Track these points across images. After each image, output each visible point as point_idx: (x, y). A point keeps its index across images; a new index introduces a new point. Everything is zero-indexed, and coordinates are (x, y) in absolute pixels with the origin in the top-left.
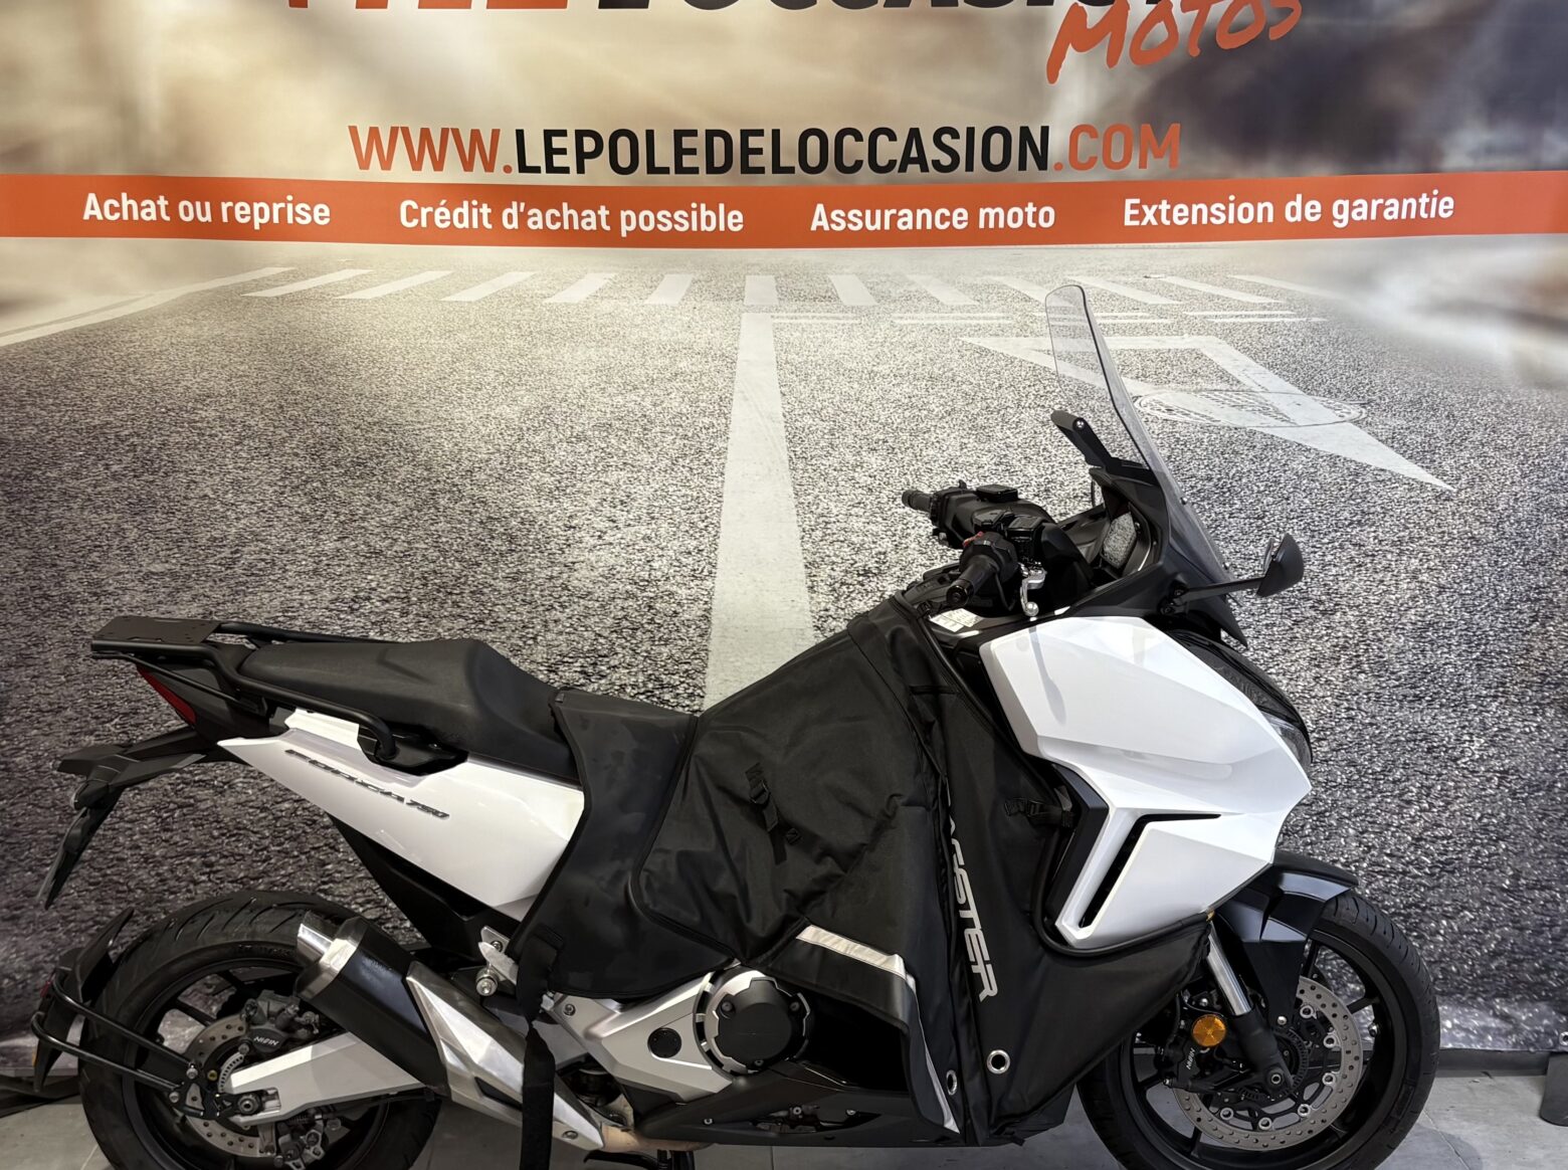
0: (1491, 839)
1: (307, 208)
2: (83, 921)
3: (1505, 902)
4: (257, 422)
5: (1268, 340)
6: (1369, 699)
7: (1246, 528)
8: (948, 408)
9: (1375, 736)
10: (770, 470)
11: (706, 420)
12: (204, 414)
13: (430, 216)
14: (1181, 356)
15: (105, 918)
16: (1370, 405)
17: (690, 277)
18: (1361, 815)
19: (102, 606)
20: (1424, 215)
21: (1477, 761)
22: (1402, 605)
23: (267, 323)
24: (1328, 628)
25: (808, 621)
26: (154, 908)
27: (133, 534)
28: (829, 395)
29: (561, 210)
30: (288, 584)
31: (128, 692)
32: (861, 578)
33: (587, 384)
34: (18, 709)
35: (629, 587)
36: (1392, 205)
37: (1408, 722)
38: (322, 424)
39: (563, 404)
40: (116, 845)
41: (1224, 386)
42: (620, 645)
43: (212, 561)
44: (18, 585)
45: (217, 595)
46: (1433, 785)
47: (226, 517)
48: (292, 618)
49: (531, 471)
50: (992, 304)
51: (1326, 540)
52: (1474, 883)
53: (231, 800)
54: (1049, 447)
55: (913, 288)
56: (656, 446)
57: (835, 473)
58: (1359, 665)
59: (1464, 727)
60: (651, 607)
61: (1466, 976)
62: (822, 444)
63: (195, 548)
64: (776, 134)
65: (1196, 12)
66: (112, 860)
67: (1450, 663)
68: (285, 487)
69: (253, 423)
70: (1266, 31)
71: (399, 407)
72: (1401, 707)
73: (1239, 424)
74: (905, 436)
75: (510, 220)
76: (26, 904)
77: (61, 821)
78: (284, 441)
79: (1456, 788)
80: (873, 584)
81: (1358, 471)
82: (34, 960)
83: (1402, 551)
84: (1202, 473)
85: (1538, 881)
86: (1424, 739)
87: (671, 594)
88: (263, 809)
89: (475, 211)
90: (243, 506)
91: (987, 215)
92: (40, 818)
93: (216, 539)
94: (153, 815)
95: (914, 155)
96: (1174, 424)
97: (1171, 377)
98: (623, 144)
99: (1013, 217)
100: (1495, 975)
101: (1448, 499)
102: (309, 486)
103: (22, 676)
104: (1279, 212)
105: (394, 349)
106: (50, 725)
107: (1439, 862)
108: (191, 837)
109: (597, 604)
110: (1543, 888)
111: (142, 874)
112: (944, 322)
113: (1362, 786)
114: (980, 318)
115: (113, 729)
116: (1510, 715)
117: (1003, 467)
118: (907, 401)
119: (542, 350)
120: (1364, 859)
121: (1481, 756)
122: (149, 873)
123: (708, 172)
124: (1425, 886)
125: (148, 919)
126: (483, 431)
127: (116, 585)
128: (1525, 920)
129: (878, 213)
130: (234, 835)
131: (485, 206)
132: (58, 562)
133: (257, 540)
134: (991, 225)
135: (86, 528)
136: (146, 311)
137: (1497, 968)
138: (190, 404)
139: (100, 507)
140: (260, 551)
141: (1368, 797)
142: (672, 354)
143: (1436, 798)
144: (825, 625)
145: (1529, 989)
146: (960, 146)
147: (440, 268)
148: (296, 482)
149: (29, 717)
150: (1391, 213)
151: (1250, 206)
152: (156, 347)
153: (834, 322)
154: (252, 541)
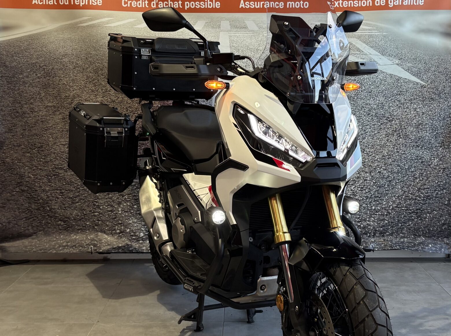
0: (441, 189)
1: (96, 1)
2: (24, 209)
3: (446, 208)
4: (80, 63)
5: (371, 39)
6: (403, 146)
7: (366, 95)
9: (405, 158)
12: (65, 60)
13: (131, 4)
15: (31, 208)
16: (401, 59)
17: (205, 21)
18: (402, 182)
19: (33, 115)
20: (415, 4)
21: (436, 165)
22: (412, 118)
23: (83, 33)
24: (391, 125)
26: (45, 206)
27: (43, 94)
29: (168, 2)
31: (40, 141)
34: (8, 145)
36: (406, 1)
37: (415, 154)
38: (98, 63)
40: (35, 186)
41: (359, 53)
43: (65, 103)
44: (10, 109)
46: (423, 173)
47: (70, 90)
51: (390, 100)
52: (437, 203)
53: (69, 174)
58: (400, 136)
59: (432, 156)
61: (435, 231)
63: (61, 99)
66: (33, 190)
67: (427, 136)
68: (87, 81)
69: (78, 63)
72: (413, 149)
75: (154, 5)
76: (7, 203)
77: (19, 179)
78: (87, 68)
79: (430, 174)
81: (399, 79)
82: (9, 220)
83: (412, 103)
86: (420, 159)
89: (143, 2)
90: (75, 87)
91: (289, 4)
92: (13, 178)
93: (67, 96)
94: (46, 177)
99: (297, 5)
100: (444, 231)
101: (424, 87)
102: (94, 81)
103: (9, 135)
104: (373, 3)
106: (17, 150)
107: (426, 196)
108: (57, 184)
111: (42, 195)
113: (402, 173)
115: (35, 152)
116: (446, 152)
120: (403, 195)
121: (437, 164)
122: (44, 195)
124: (422, 203)
125: (43, 209)
127: (37, 109)
129: (259, 3)
130: (70, 184)
131: (146, 1)
132: (21, 102)
133: (79, 97)
134: (291, 7)
135: (30, 92)
136: (49, 30)
137: (445, 229)
138: (61, 57)
139: (34, 86)
140: (79, 100)
141: (404, 176)
143: (424, 177)
147: (133, 18)
148: (90, 80)
149: (11, 147)
150: (405, 3)
151: (365, 2)
152: (51, 41)
153: (247, 35)
154: (77, 97)
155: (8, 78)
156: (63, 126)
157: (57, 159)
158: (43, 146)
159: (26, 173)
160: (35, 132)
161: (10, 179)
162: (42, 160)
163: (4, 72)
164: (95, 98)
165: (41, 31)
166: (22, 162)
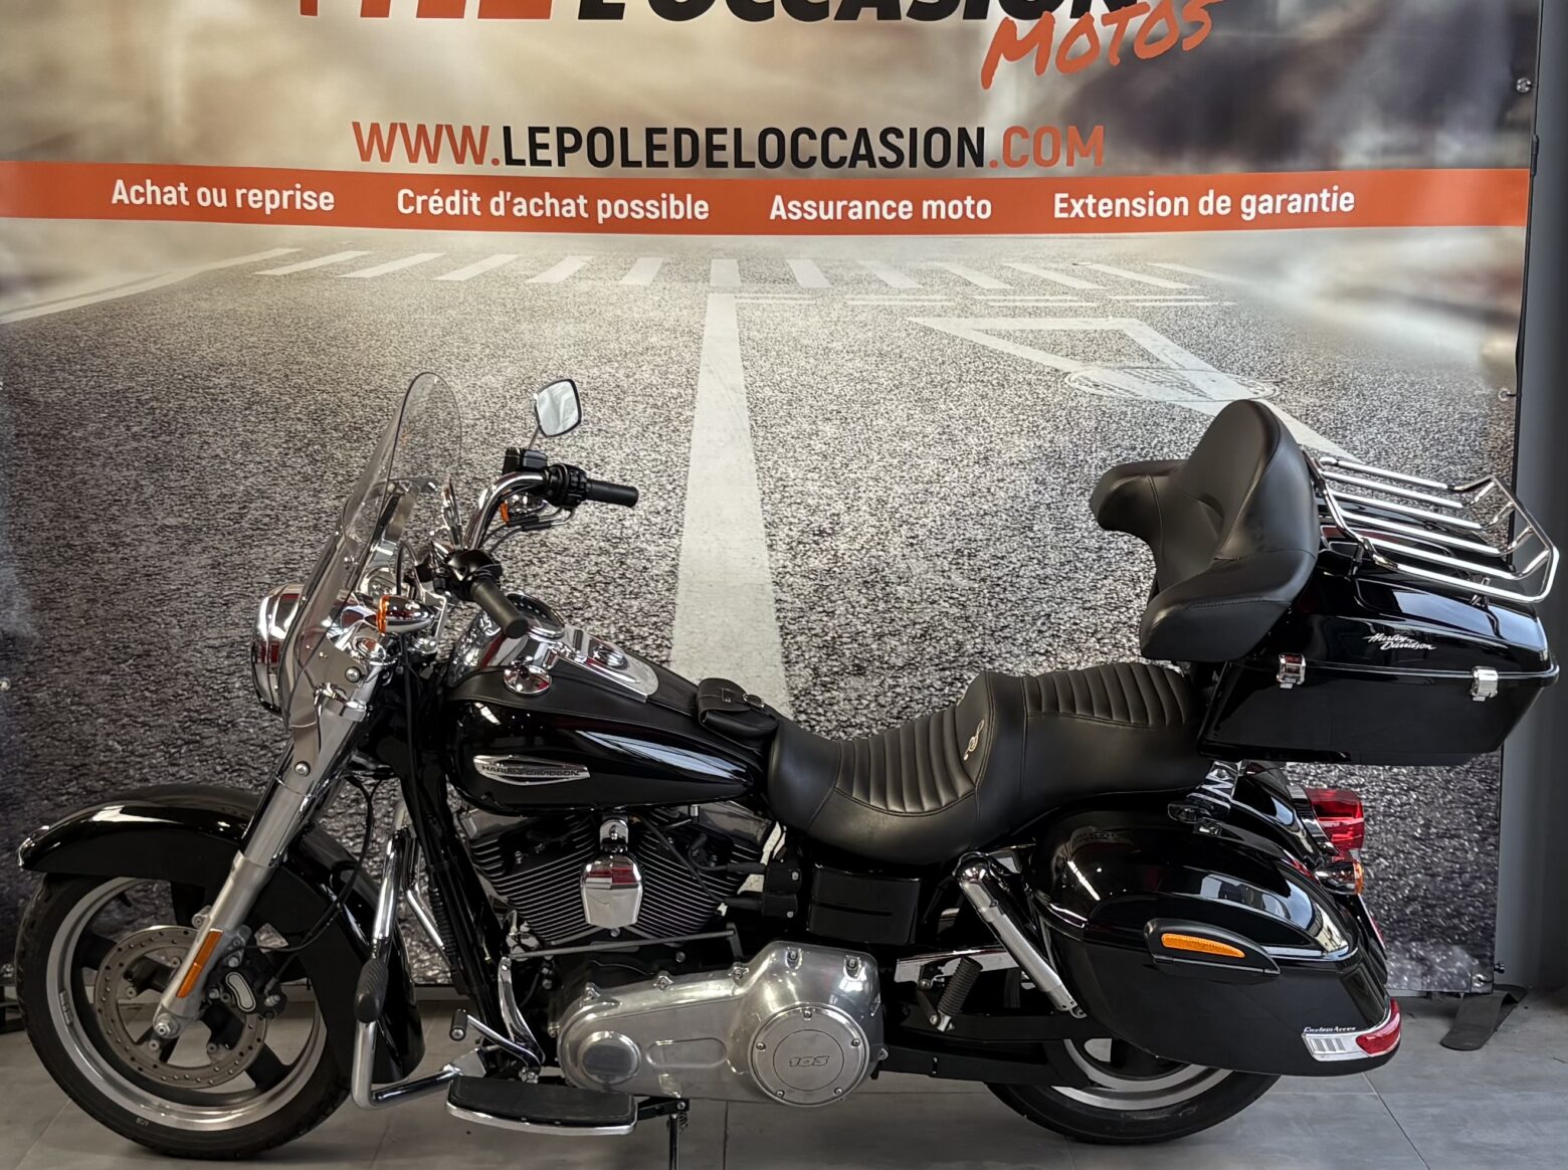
0: (1402, 789)
1: (314, 195)
3: (1418, 850)
4: (265, 389)
5: (1184, 322)
8: (897, 383)
10: (733, 438)
11: (675, 391)
12: (217, 381)
13: (425, 203)
14: (1105, 336)
16: (1282, 382)
17: (662, 260)
19: (120, 556)
20: (1325, 208)
23: (275, 299)
25: (768, 577)
27: (149, 490)
28: (786, 369)
29: (544, 201)
30: (290, 538)
31: (142, 636)
32: (816, 538)
33: (565, 357)
34: (40, 649)
35: (602, 544)
36: (1295, 200)
38: (323, 391)
39: (544, 375)
40: (127, 777)
41: (1147, 364)
42: (594, 599)
43: (221, 515)
44: (44, 535)
45: (225, 548)
47: (235, 476)
48: (293, 570)
49: (513, 436)
50: (936, 288)
52: (1388, 831)
54: (988, 419)
55: (864, 272)
56: (629, 414)
57: (793, 441)
60: (622, 563)
62: (781, 413)
63: (206, 503)
64: (738, 132)
65: (1115, 25)
68: (289, 449)
69: (260, 390)
70: (1179, 42)
71: (394, 375)
73: (1159, 399)
74: (856, 407)
75: (497, 209)
77: (76, 754)
78: (288, 407)
80: (827, 544)
84: (1126, 443)
85: (1448, 829)
87: (641, 550)
88: (263, 747)
89: (465, 199)
90: (252, 466)
91: (930, 207)
92: (58, 751)
93: (225, 495)
94: (162, 750)
95: (862, 152)
96: (1100, 398)
97: (1097, 355)
98: (600, 139)
99: (954, 209)
100: (1410, 920)
102: (310, 448)
103: (46, 619)
104: (1194, 206)
105: (390, 323)
106: (69, 664)
108: (196, 771)
109: (573, 560)
110: (1452, 837)
112: (892, 303)
114: (923, 301)
115: (127, 669)
117: (944, 437)
118: (858, 375)
119: (524, 326)
123: (676, 166)
126: (469, 397)
127: (133, 536)
128: (1437, 867)
129: (831, 204)
130: (233, 771)
131: (475, 195)
132: (81, 515)
133: (263, 498)
134: (934, 216)
135: (107, 484)
136: (167, 286)
137: (1412, 913)
138: (205, 372)
139: (120, 465)
140: (266, 507)
142: (644, 330)
144: (783, 581)
145: (1442, 933)
146: (904, 144)
147: (434, 251)
148: (299, 444)
149: (51, 656)
150: (1294, 207)
151: (1168, 201)
152: (174, 320)
153: (792, 303)
154: (258, 498)
155: (39, 438)
156: (214, 588)
157: (196, 692)
158: (150, 651)
159: (98, 738)
160: (125, 608)
161: (51, 755)
162: (147, 694)
163: (24, 421)
164: (315, 500)
165: (143, 290)
166: (86, 701)
